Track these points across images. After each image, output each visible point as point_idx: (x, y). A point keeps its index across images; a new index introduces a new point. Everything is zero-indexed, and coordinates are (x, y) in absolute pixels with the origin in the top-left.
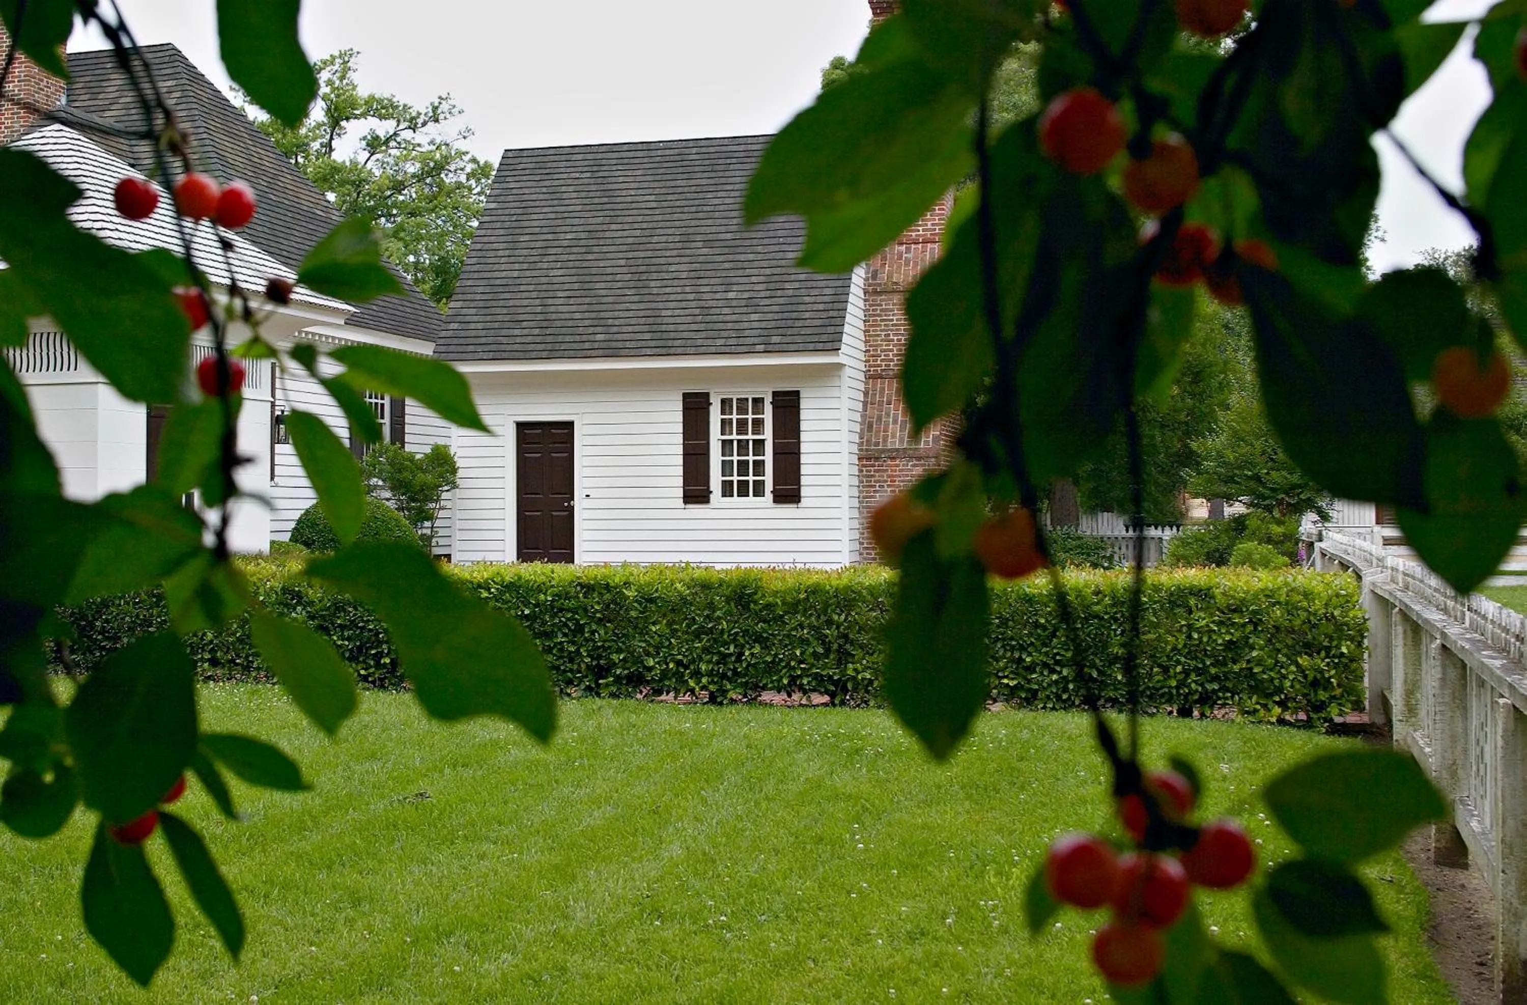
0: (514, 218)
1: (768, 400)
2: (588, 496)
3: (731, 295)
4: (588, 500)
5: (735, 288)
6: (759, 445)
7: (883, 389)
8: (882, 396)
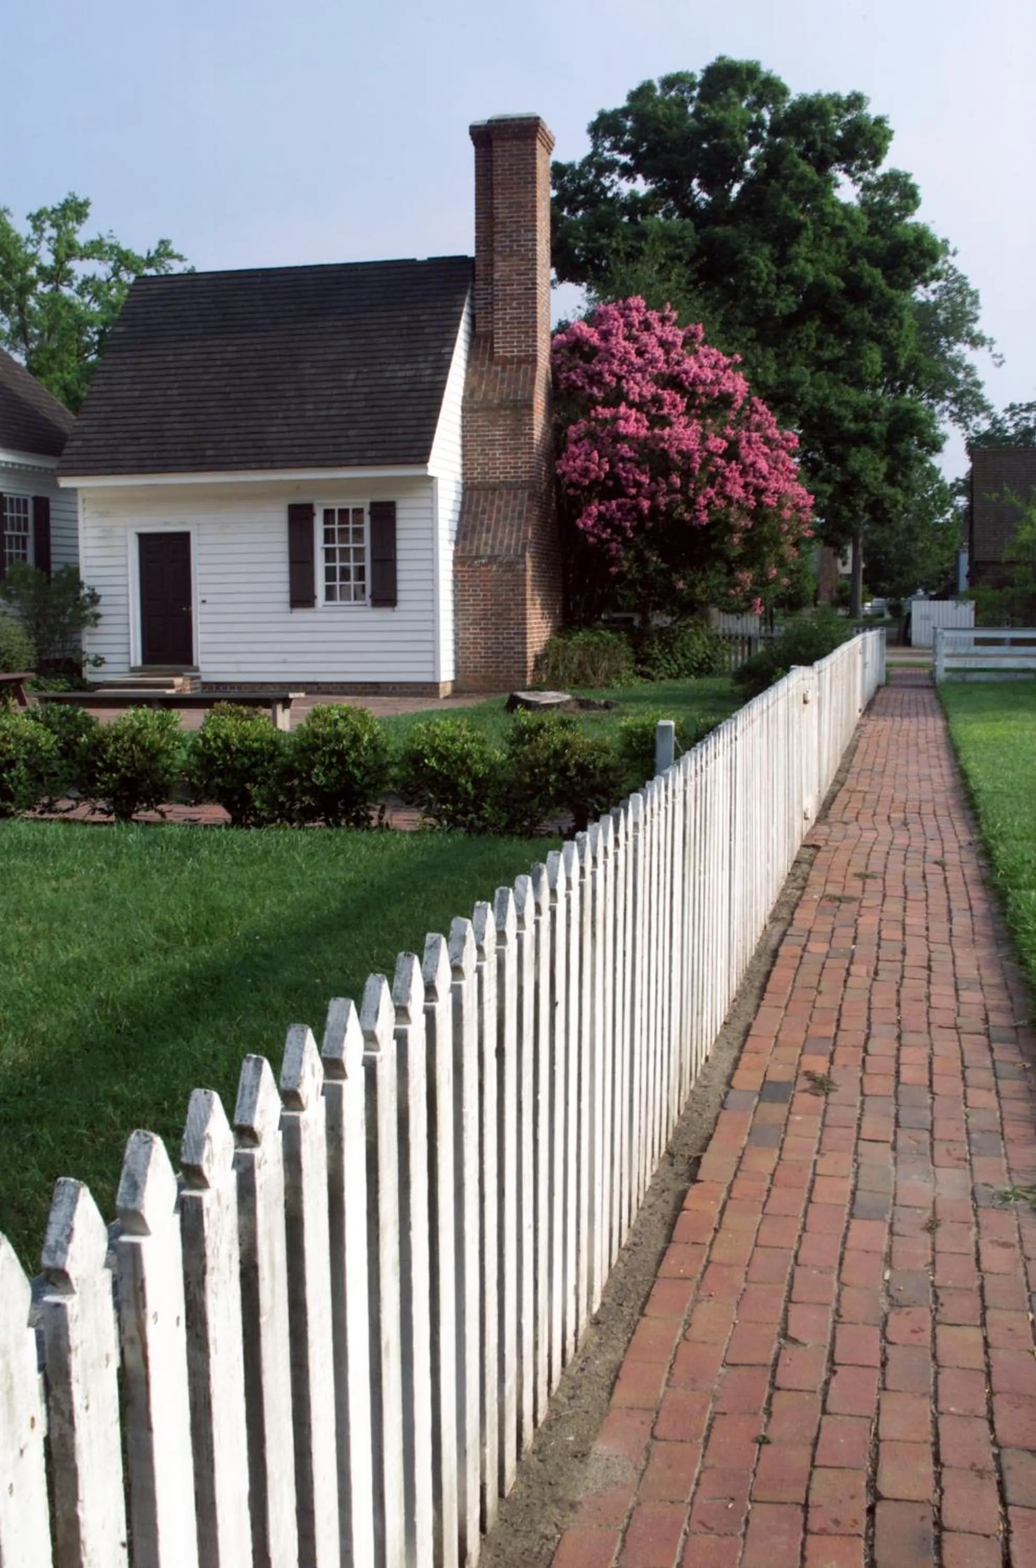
0: (139, 341)
1: (367, 509)
2: (204, 602)
3: (333, 412)
4: (204, 606)
5: (335, 405)
6: (359, 552)
7: (478, 501)
8: (477, 507)
